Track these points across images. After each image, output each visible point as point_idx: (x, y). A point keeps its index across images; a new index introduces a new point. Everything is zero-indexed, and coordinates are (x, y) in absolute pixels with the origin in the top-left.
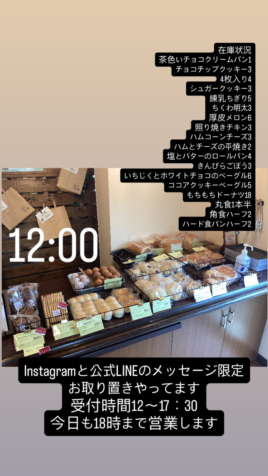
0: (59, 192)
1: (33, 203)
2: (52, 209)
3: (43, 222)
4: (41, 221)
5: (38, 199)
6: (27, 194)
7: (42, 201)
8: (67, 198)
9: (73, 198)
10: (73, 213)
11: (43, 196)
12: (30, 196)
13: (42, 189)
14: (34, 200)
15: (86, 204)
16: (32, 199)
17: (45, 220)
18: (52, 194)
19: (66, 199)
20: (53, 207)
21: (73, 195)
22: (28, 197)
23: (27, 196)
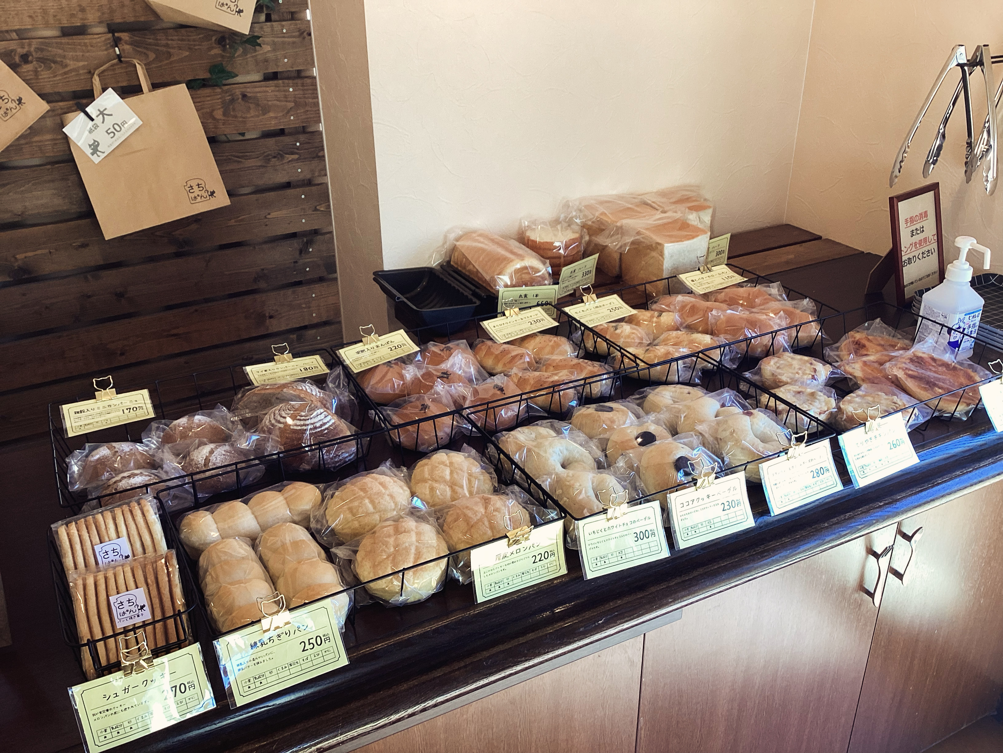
0: (158, 27)
1: (45, 74)
2: (134, 99)
3: (96, 159)
4: (88, 151)
5: (64, 57)
6: (14, 35)
7: (81, 64)
8: (190, 49)
9: (217, 51)
10: (219, 114)
11: (85, 45)
12: (30, 45)
13: (80, 15)
14: (45, 61)
15: (274, 76)
16: (39, 60)
17: (106, 147)
18: (125, 36)
19: (187, 53)
20: (135, 90)
21: (214, 39)
22: (20, 51)
23: (13, 45)
